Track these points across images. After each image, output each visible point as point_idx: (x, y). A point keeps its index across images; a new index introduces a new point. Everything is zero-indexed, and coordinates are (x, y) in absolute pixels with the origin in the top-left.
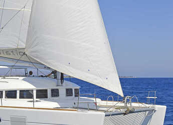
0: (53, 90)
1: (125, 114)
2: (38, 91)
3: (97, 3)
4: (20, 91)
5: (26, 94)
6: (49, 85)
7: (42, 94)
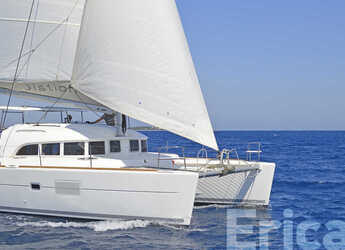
0: (112, 143)
1: (221, 175)
2: (91, 143)
6: (106, 135)
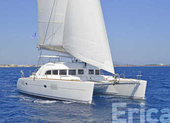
0: (79, 70)
2: (69, 70)
3: (103, 19)
4: (60, 70)
5: (63, 72)
6: (77, 67)
7: (73, 73)
